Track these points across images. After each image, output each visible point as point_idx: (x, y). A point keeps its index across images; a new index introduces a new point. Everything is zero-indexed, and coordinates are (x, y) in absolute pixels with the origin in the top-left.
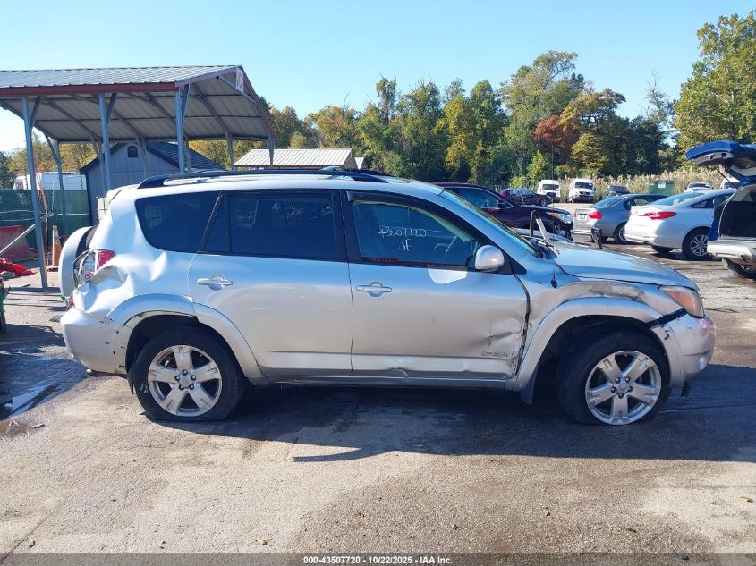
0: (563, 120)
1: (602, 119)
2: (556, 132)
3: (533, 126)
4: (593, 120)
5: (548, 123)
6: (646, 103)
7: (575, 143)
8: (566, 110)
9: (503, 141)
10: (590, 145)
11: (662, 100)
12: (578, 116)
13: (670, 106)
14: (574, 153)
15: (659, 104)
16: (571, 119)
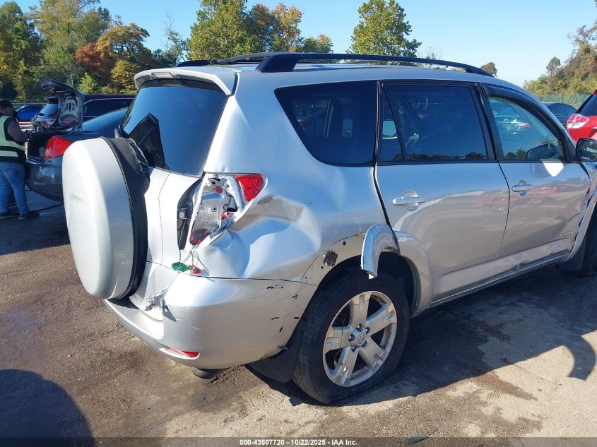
0: (100, 47)
1: (132, 49)
2: (94, 57)
3: (72, 50)
4: (125, 48)
5: (86, 49)
6: (165, 39)
7: (113, 68)
8: (100, 39)
9: (45, 62)
10: (126, 70)
11: (177, 37)
12: (111, 45)
13: (184, 43)
14: (114, 77)
15: (175, 41)
16: (106, 48)
